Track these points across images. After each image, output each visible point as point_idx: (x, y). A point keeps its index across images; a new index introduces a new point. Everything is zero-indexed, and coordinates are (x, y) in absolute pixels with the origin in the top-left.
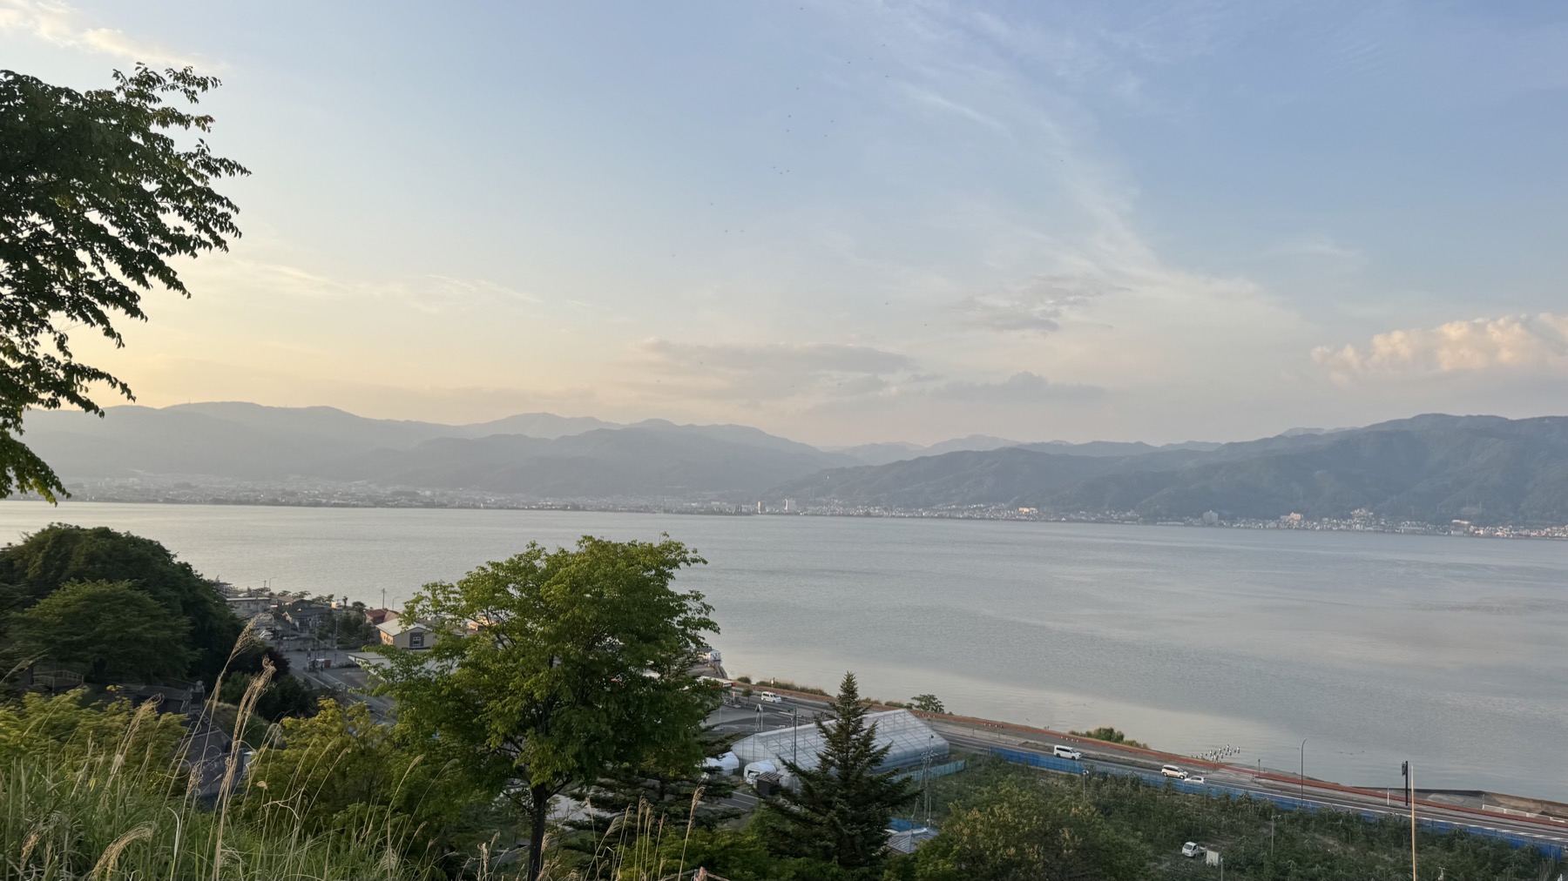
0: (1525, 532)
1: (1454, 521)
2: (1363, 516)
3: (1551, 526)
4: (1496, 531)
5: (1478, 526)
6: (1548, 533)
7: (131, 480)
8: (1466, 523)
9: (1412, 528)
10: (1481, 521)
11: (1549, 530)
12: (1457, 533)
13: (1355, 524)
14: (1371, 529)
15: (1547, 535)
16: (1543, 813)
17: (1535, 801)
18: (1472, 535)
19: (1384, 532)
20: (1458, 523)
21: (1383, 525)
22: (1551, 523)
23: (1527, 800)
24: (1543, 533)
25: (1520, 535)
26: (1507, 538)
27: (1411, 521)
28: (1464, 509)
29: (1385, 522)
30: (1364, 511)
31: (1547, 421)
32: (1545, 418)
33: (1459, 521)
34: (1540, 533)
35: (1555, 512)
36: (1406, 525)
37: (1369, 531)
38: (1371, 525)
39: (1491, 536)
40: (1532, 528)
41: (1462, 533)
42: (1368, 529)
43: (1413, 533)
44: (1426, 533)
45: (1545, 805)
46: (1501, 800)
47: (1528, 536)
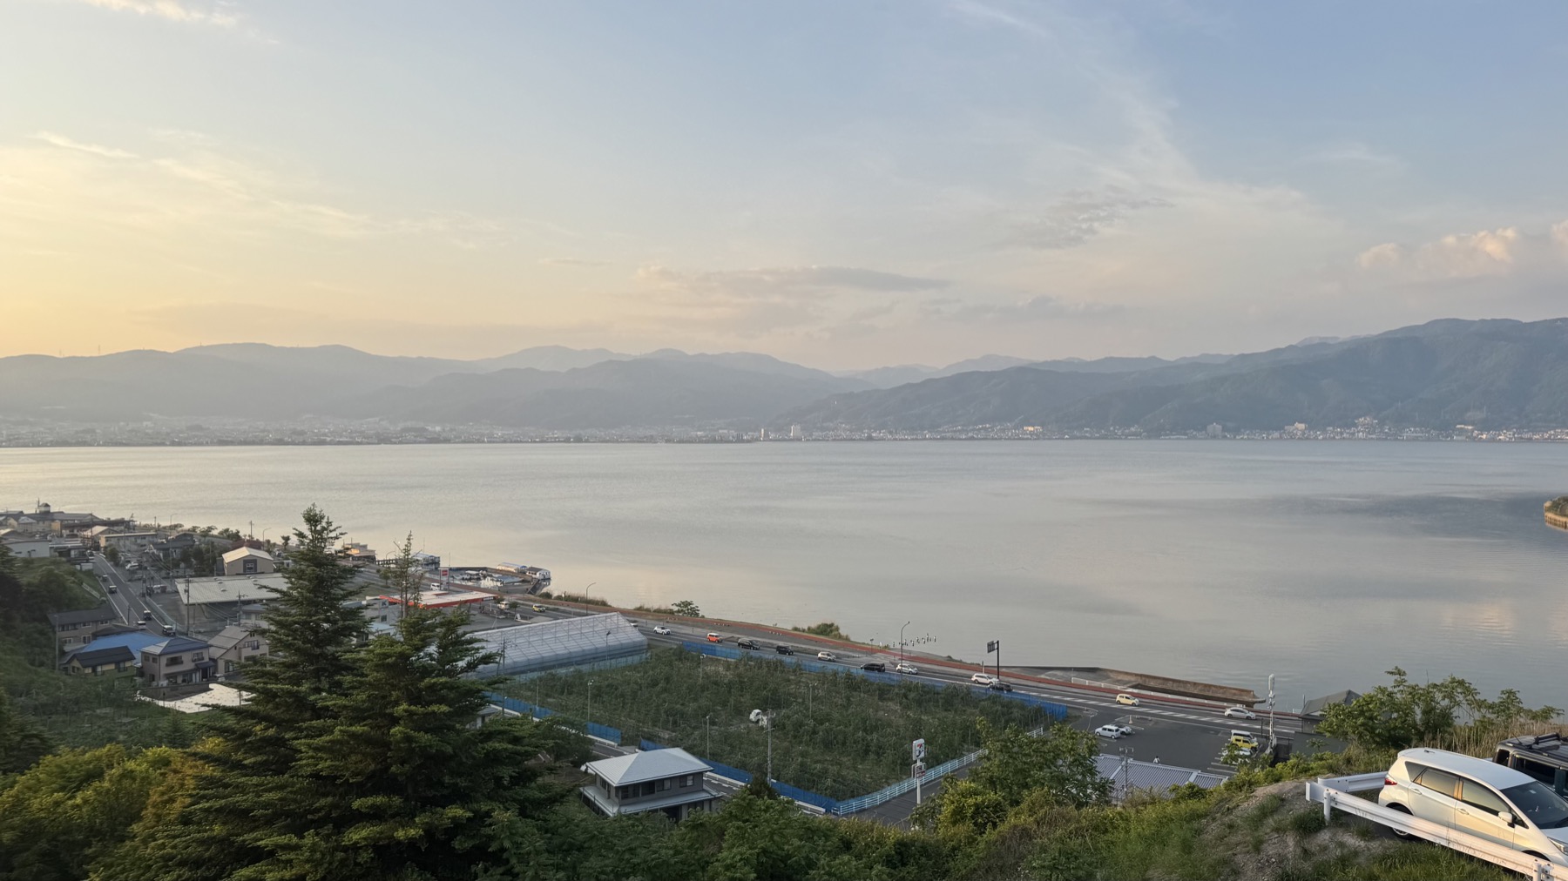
0: (1527, 436)
1: (1458, 426)
2: (1367, 424)
3: (1554, 429)
4: (1500, 435)
5: (1482, 431)
7: (145, 423)
8: (1470, 428)
9: (1415, 434)
10: (1485, 426)
11: (1552, 432)
12: (1460, 438)
13: (1358, 432)
14: (1374, 436)
15: (1549, 438)
18: (1474, 439)
19: (1386, 439)
20: (1462, 428)
21: (1386, 433)
22: (1555, 425)
24: (1546, 436)
25: (1522, 438)
26: (1509, 442)
27: (1415, 427)
28: (1469, 414)
29: (1389, 429)
30: (1368, 419)
31: (1559, 323)
32: (1556, 320)
33: (1463, 426)
34: (1543, 436)
35: (1560, 415)
36: (1409, 432)
37: (1372, 439)
38: (1374, 433)
39: (1493, 440)
40: (1534, 431)
41: (1464, 438)
42: (1370, 436)
43: (1415, 439)
44: (1428, 440)
47: (1530, 439)
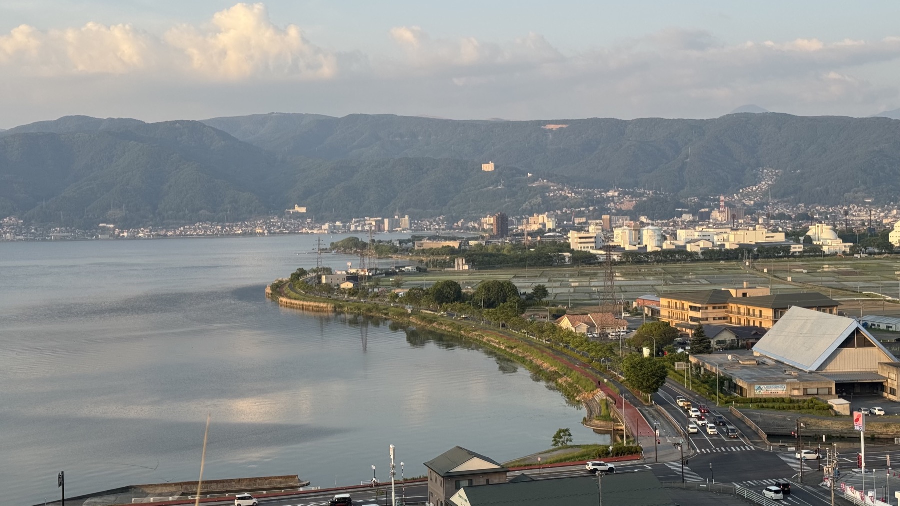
0: (162, 233)
1: (101, 225)
2: (13, 225)
3: (184, 226)
4: (139, 233)
5: (122, 229)
6: (182, 232)
8: (112, 226)
9: (61, 234)
10: (125, 224)
11: (182, 229)
12: (104, 237)
13: (5, 233)
14: (22, 238)
15: (181, 235)
16: (183, 494)
17: (176, 485)
18: (118, 238)
19: (34, 240)
20: (104, 227)
21: (33, 233)
22: (184, 222)
23: (170, 485)
24: (178, 233)
25: (159, 235)
26: (148, 239)
27: (61, 227)
28: (110, 212)
29: (36, 229)
30: (14, 219)
31: (177, 125)
32: (176, 122)
33: (105, 225)
34: (175, 233)
35: (187, 212)
36: (56, 232)
37: (20, 240)
38: (21, 234)
39: (134, 238)
40: (168, 227)
41: (108, 237)
42: (19, 238)
43: (63, 239)
44: (75, 239)
45: (184, 486)
46: (148, 491)
47: (166, 236)
